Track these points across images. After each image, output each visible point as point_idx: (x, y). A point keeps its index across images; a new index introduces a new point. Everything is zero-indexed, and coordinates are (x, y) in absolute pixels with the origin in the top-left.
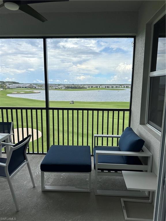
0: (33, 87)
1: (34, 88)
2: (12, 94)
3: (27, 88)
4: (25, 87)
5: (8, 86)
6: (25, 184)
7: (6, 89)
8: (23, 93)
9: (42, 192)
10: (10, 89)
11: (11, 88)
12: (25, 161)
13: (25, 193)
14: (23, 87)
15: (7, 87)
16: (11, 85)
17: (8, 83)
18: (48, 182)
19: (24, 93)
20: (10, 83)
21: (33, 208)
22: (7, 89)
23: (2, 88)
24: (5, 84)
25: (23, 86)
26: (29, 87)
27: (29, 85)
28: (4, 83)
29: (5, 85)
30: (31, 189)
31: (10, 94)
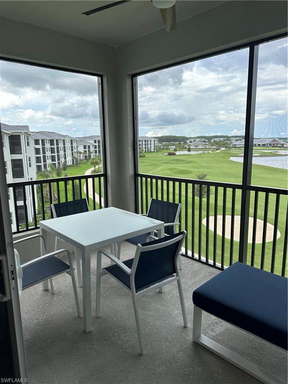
0: (278, 144)
1: (279, 147)
2: (238, 156)
3: (267, 147)
4: (263, 145)
5: (234, 143)
6: (174, 315)
7: (230, 148)
8: (257, 156)
9: (193, 342)
10: (236, 148)
11: (238, 147)
12: (175, 274)
13: (166, 331)
14: (259, 145)
15: (233, 145)
16: (238, 142)
17: (234, 139)
18: (212, 330)
19: (260, 156)
20: (238, 138)
21: (164, 362)
22: (232, 148)
23: (224, 147)
24: (230, 140)
25: (259, 143)
26: (270, 145)
27: (271, 140)
28: (228, 138)
29: (229, 142)
30: (178, 327)
31: (235, 156)
